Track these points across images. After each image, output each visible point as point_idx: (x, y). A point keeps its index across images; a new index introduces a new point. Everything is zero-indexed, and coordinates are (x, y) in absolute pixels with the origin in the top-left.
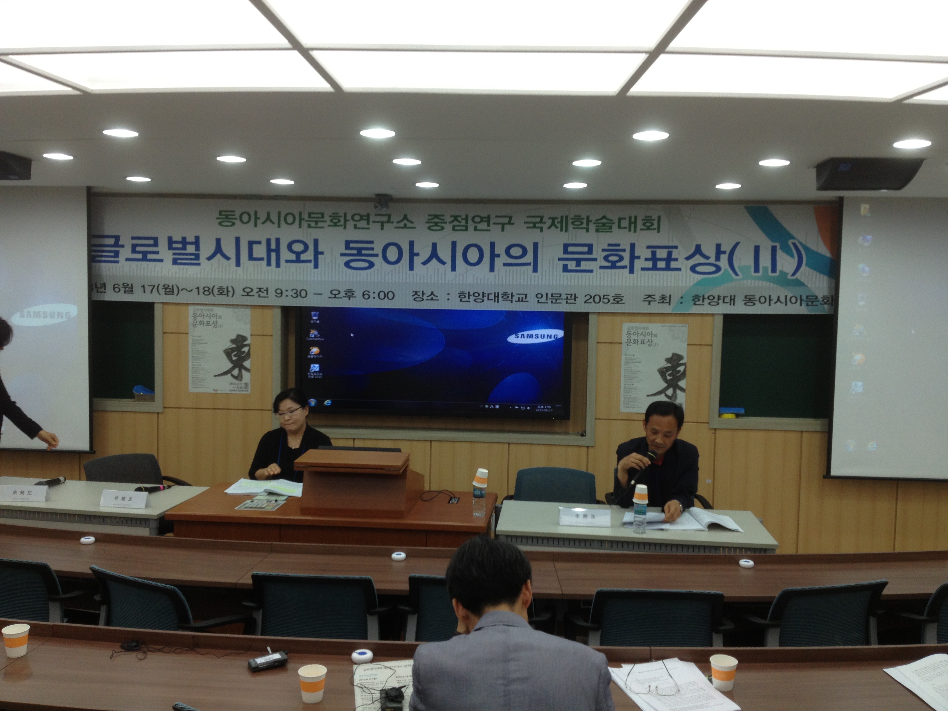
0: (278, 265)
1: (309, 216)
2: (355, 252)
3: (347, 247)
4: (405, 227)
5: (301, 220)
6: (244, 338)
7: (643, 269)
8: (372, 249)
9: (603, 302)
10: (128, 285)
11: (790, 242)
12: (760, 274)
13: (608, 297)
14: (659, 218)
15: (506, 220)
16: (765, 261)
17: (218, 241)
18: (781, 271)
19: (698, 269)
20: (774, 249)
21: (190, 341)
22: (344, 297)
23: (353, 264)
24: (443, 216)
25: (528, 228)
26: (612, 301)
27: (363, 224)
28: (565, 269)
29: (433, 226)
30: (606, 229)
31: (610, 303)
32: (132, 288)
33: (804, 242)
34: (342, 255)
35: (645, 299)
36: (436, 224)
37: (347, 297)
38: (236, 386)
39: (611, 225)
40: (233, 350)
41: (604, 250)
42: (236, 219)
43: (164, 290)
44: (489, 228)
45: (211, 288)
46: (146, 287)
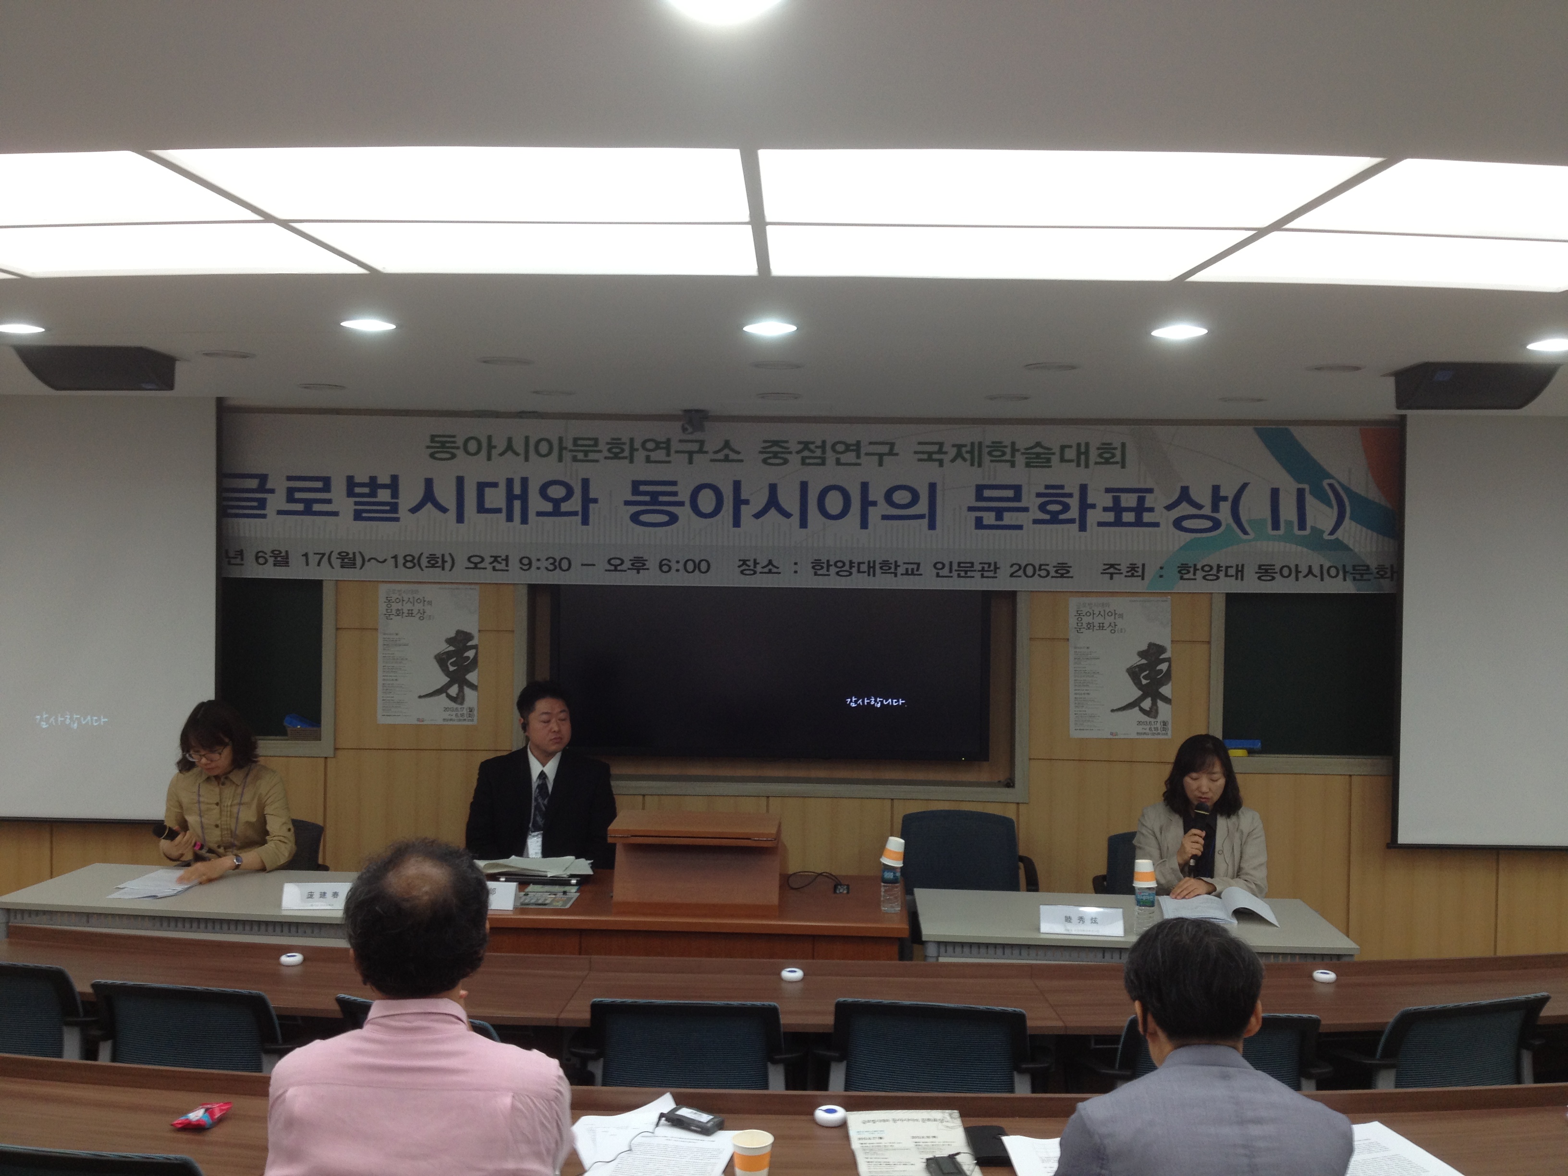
0: (524, 520)
1: (575, 444)
2: (647, 498)
3: (635, 491)
4: (727, 459)
5: (562, 448)
6: (468, 636)
7: (1100, 524)
8: (675, 494)
9: (1039, 575)
10: (281, 552)
11: (1325, 483)
12: (1281, 532)
13: (1047, 567)
14: (1123, 445)
15: (885, 449)
16: (1288, 511)
17: (429, 483)
18: (1313, 528)
19: (1186, 524)
20: (1301, 493)
21: (380, 642)
22: (629, 569)
23: (644, 518)
24: (787, 442)
25: (920, 460)
26: (1053, 573)
27: (660, 455)
28: (979, 524)
29: (770, 458)
30: (1042, 462)
31: (1049, 577)
32: (287, 558)
33: (1346, 483)
34: (627, 503)
35: (1104, 570)
36: (775, 455)
37: (634, 569)
38: (454, 713)
39: (1050, 456)
40: (449, 655)
41: (1039, 495)
42: (458, 448)
43: (339, 561)
44: (858, 461)
45: (417, 556)
46: (311, 555)
